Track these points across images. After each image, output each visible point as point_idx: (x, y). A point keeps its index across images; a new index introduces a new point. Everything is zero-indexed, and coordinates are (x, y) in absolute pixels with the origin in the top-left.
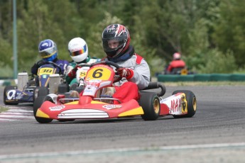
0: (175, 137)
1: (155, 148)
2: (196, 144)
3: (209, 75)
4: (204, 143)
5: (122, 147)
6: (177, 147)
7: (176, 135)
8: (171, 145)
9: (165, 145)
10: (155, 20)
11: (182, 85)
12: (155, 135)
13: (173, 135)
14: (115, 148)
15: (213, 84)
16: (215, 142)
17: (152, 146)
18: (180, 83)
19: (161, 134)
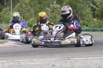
0: (77, 54)
1: (69, 59)
2: (86, 57)
3: (92, 29)
4: (89, 57)
5: (55, 58)
6: (78, 58)
7: (78, 53)
8: (75, 58)
9: (73, 58)
12: (69, 53)
14: (52, 58)
16: (93, 57)
17: (67, 58)
19: (71, 53)
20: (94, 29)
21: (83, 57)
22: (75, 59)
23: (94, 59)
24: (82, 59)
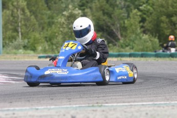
0: (114, 97)
1: (100, 105)
2: (129, 102)
3: (140, 53)
4: (134, 102)
5: (76, 104)
6: (115, 104)
7: (115, 96)
8: (110, 103)
9: (107, 103)
10: (101, 12)
11: (121, 60)
12: (100, 95)
13: (113, 96)
14: (70, 104)
15: (143, 59)
16: (142, 101)
17: (97, 103)
18: (119, 59)
20: (143, 52)
21: (124, 102)
22: (110, 105)
23: (143, 105)
24: (123, 106)
